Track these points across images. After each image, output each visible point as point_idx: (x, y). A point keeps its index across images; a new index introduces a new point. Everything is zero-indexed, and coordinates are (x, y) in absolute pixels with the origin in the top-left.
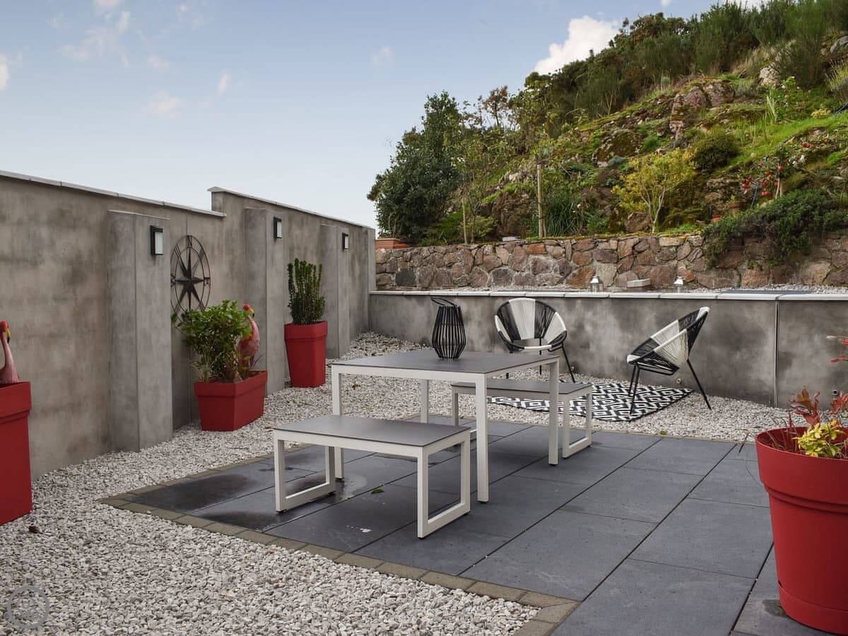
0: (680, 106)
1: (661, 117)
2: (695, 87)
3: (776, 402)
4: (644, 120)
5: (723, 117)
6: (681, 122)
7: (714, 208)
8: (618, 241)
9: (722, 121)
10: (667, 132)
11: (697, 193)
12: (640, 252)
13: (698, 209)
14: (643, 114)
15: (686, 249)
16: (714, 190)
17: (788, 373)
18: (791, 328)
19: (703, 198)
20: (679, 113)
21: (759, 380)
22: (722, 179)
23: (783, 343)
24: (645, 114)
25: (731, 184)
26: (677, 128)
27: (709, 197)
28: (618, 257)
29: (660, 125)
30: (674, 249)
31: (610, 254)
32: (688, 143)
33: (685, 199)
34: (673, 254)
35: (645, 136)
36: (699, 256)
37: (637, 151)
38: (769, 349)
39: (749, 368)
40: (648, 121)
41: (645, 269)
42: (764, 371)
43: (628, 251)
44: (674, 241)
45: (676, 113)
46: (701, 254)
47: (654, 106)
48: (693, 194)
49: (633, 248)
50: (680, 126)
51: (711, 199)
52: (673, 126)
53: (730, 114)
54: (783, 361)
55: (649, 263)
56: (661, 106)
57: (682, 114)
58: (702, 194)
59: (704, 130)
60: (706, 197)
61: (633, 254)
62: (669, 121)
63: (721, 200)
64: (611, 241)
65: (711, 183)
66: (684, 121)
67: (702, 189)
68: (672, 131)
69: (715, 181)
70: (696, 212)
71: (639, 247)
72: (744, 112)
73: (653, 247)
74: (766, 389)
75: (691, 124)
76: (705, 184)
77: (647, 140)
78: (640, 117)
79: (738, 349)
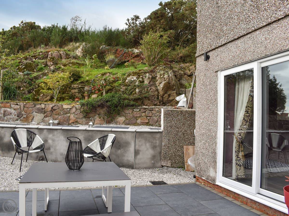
0: (51, 57)
1: (42, 59)
2: (57, 51)
3: (134, 167)
4: (36, 59)
5: (69, 63)
6: (51, 62)
7: (75, 95)
8: (45, 105)
9: (69, 65)
10: (46, 65)
11: (68, 89)
12: (54, 110)
13: (68, 95)
14: (35, 57)
15: (74, 110)
16: (75, 89)
17: (138, 157)
18: (139, 141)
19: (70, 91)
20: (51, 59)
21: (128, 160)
22: (77, 85)
23: (137, 147)
24: (36, 57)
25: (81, 87)
26: (50, 64)
27: (73, 91)
28: (45, 111)
29: (43, 62)
30: (69, 110)
31: (41, 110)
32: (57, 70)
33: (63, 91)
34: (68, 111)
35: (38, 65)
36: (79, 113)
37: (35, 70)
38: (132, 149)
39: (124, 156)
40: (38, 60)
41: (57, 116)
42: (130, 156)
43: (50, 109)
44: (69, 107)
45: (50, 59)
46: (80, 112)
47: (39, 55)
48: (66, 89)
49: (52, 108)
50: (51, 64)
51: (74, 92)
52: (49, 63)
53: (72, 63)
54: (137, 153)
55: (59, 114)
56: (42, 55)
57: (52, 59)
58: (70, 90)
59: (63, 67)
60: (71, 91)
61: (52, 110)
62: (47, 61)
63: (78, 92)
64: (42, 105)
65: (74, 86)
66: (53, 62)
67: (70, 88)
68: (48, 65)
69: (75, 85)
70: (68, 96)
71: (54, 108)
72: (77, 63)
73: (60, 108)
74: (131, 163)
75: (57, 64)
76: (71, 86)
77: (39, 67)
78: (34, 58)
79: (119, 149)
